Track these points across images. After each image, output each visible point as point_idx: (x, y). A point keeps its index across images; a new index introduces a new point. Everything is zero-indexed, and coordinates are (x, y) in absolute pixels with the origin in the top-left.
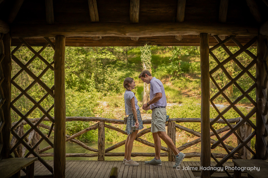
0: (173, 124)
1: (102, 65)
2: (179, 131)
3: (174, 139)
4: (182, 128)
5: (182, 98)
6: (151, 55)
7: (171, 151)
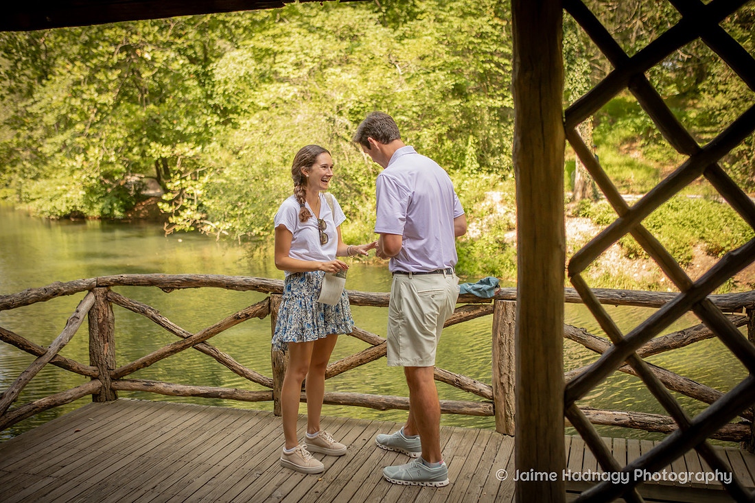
0: (509, 309)
1: (498, 119)
2: (643, 257)
7: (503, 399)
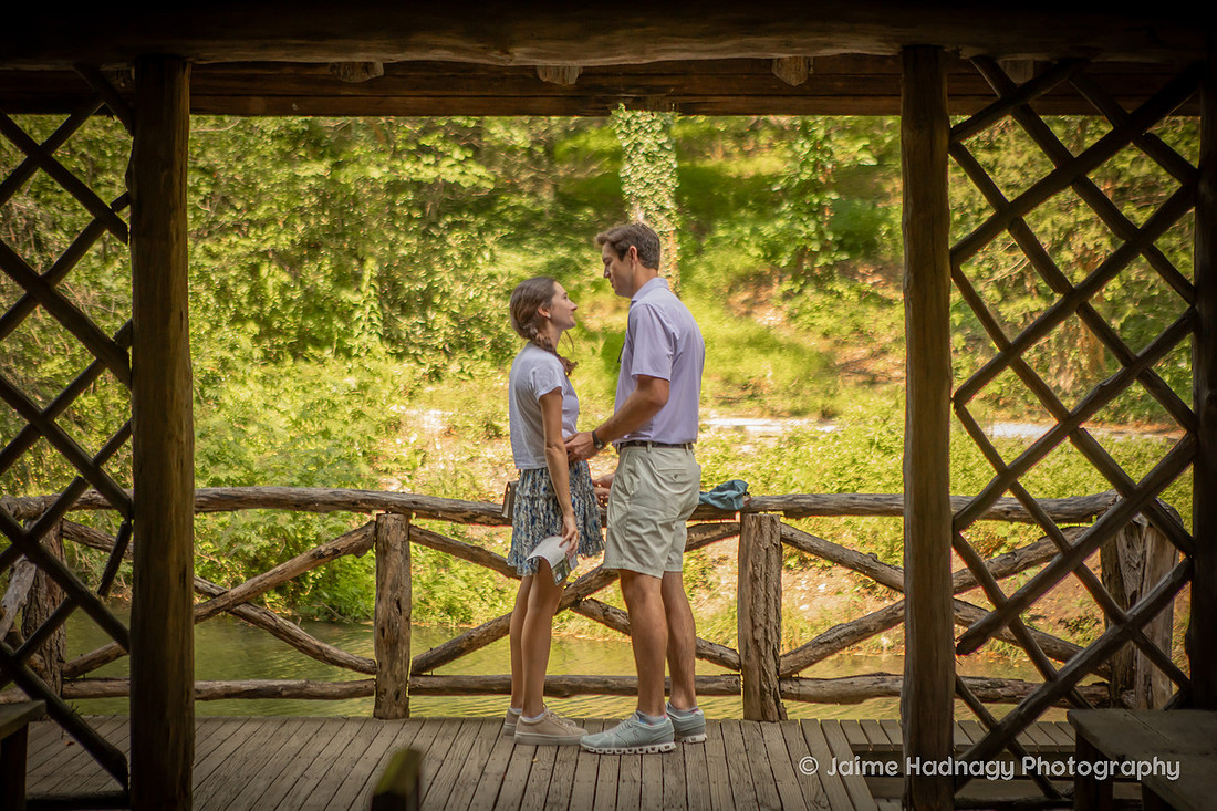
0: (767, 525)
1: (417, 214)
3: (773, 606)
4: (815, 544)
5: (836, 390)
6: (675, 166)
7: (756, 665)
